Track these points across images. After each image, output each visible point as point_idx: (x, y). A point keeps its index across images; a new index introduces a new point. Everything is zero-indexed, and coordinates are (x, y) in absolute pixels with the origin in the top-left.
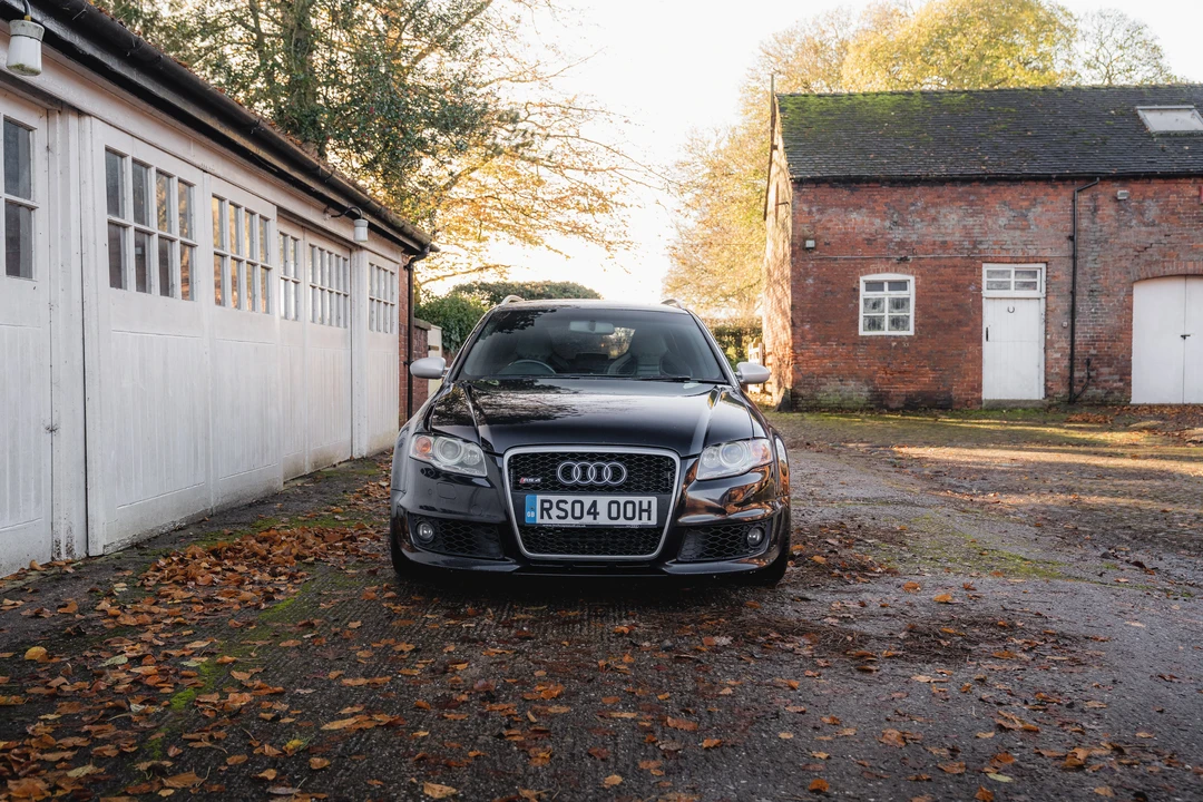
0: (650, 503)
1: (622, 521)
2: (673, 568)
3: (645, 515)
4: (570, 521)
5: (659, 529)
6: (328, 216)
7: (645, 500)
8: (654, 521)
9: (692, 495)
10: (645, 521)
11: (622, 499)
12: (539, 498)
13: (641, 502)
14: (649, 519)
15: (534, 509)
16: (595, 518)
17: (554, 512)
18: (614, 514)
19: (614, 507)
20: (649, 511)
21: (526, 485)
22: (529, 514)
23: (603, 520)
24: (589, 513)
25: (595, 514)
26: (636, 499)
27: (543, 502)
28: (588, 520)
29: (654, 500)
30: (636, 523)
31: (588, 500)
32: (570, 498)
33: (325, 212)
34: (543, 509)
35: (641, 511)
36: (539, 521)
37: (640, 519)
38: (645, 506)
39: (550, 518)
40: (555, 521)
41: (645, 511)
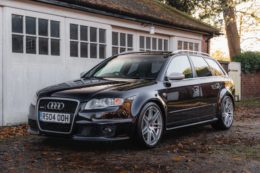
0: (68, 116)
1: (61, 121)
2: (75, 137)
3: (67, 120)
4: (49, 120)
5: (70, 124)
6: (143, 26)
7: (67, 115)
8: (69, 122)
9: (81, 114)
10: (67, 122)
11: (61, 114)
12: (43, 113)
13: (66, 116)
14: (68, 121)
15: (41, 116)
16: (54, 120)
17: (46, 117)
18: (59, 119)
19: (59, 116)
20: (68, 118)
21: (41, 109)
22: (41, 118)
23: (56, 121)
24: (53, 118)
25: (54, 118)
26: (64, 114)
27: (44, 114)
28: (53, 120)
29: (69, 115)
30: (64, 122)
31: (53, 114)
32: (49, 113)
33: (142, 25)
34: (43, 116)
35: (66, 118)
36: (42, 120)
37: (65, 121)
38: (67, 117)
39: (45, 119)
40: (46, 120)
41: (67, 118)
